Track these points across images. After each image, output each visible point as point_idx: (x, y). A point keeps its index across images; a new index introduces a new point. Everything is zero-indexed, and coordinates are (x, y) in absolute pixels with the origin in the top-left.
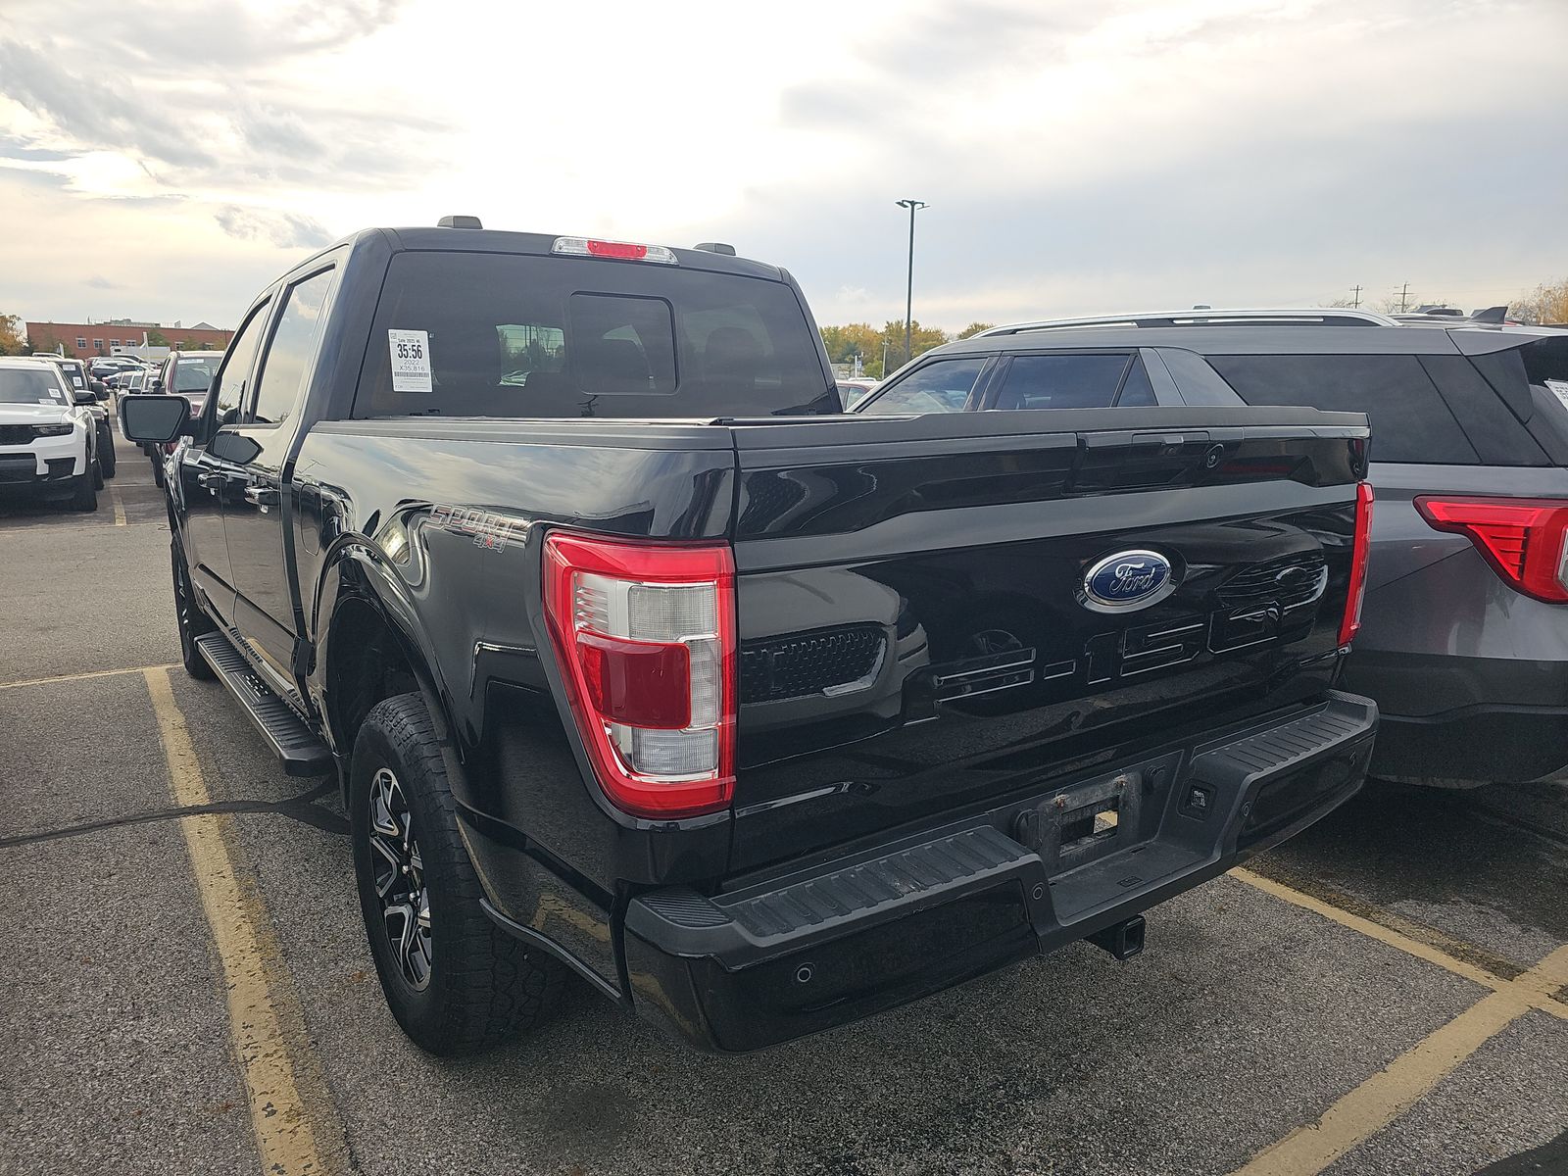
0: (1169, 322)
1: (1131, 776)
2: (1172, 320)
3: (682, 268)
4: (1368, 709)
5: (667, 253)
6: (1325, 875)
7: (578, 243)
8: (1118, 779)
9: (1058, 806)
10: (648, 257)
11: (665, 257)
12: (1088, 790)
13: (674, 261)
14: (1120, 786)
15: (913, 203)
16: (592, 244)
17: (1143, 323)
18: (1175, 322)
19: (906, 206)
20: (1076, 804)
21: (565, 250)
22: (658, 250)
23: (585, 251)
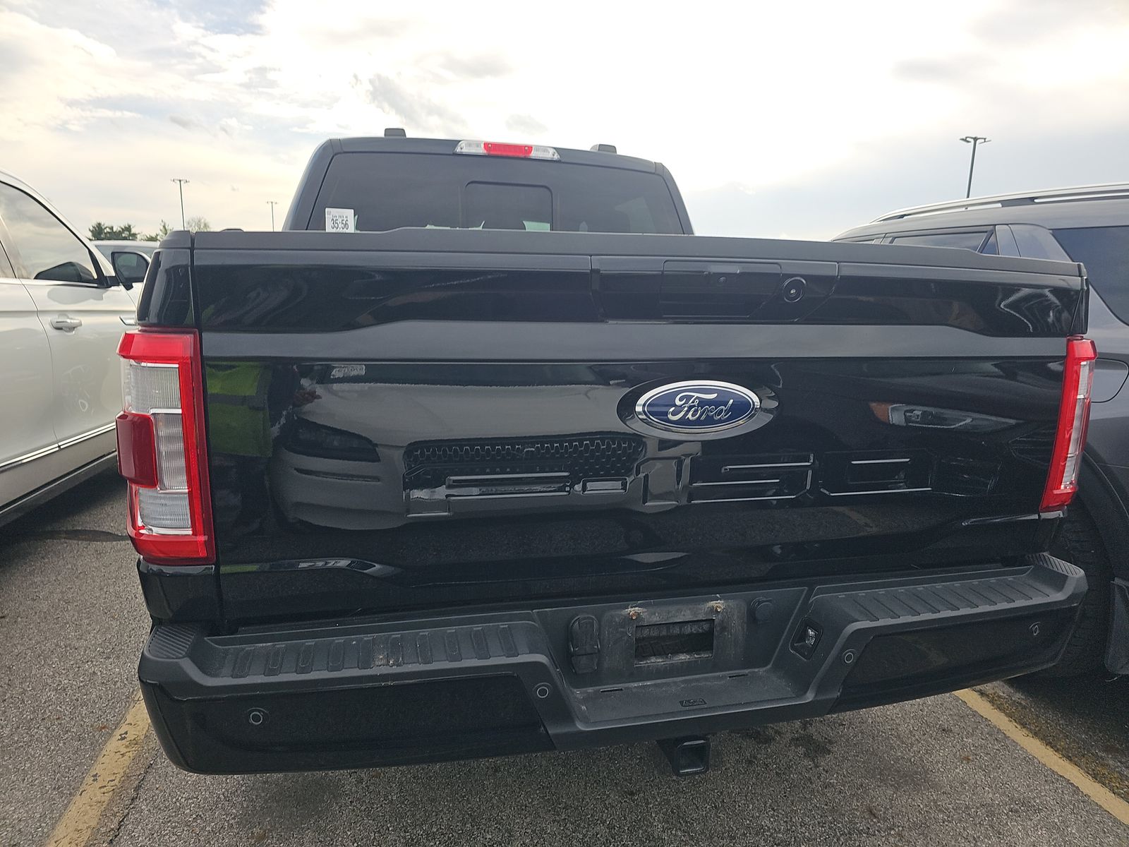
0: (1029, 201)
1: (731, 603)
2: (1032, 199)
3: (563, 163)
4: (1069, 579)
5: (552, 151)
6: (1107, 750)
7: (478, 145)
8: (713, 603)
9: (629, 619)
10: (534, 154)
11: (549, 155)
12: (673, 609)
13: (556, 157)
14: (714, 611)
15: (976, 139)
16: (486, 145)
17: (1006, 203)
18: (1036, 201)
19: (968, 142)
20: (656, 619)
21: (466, 150)
22: (545, 149)
23: (481, 151)
